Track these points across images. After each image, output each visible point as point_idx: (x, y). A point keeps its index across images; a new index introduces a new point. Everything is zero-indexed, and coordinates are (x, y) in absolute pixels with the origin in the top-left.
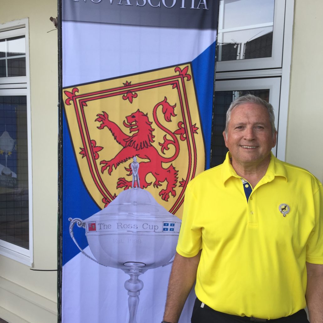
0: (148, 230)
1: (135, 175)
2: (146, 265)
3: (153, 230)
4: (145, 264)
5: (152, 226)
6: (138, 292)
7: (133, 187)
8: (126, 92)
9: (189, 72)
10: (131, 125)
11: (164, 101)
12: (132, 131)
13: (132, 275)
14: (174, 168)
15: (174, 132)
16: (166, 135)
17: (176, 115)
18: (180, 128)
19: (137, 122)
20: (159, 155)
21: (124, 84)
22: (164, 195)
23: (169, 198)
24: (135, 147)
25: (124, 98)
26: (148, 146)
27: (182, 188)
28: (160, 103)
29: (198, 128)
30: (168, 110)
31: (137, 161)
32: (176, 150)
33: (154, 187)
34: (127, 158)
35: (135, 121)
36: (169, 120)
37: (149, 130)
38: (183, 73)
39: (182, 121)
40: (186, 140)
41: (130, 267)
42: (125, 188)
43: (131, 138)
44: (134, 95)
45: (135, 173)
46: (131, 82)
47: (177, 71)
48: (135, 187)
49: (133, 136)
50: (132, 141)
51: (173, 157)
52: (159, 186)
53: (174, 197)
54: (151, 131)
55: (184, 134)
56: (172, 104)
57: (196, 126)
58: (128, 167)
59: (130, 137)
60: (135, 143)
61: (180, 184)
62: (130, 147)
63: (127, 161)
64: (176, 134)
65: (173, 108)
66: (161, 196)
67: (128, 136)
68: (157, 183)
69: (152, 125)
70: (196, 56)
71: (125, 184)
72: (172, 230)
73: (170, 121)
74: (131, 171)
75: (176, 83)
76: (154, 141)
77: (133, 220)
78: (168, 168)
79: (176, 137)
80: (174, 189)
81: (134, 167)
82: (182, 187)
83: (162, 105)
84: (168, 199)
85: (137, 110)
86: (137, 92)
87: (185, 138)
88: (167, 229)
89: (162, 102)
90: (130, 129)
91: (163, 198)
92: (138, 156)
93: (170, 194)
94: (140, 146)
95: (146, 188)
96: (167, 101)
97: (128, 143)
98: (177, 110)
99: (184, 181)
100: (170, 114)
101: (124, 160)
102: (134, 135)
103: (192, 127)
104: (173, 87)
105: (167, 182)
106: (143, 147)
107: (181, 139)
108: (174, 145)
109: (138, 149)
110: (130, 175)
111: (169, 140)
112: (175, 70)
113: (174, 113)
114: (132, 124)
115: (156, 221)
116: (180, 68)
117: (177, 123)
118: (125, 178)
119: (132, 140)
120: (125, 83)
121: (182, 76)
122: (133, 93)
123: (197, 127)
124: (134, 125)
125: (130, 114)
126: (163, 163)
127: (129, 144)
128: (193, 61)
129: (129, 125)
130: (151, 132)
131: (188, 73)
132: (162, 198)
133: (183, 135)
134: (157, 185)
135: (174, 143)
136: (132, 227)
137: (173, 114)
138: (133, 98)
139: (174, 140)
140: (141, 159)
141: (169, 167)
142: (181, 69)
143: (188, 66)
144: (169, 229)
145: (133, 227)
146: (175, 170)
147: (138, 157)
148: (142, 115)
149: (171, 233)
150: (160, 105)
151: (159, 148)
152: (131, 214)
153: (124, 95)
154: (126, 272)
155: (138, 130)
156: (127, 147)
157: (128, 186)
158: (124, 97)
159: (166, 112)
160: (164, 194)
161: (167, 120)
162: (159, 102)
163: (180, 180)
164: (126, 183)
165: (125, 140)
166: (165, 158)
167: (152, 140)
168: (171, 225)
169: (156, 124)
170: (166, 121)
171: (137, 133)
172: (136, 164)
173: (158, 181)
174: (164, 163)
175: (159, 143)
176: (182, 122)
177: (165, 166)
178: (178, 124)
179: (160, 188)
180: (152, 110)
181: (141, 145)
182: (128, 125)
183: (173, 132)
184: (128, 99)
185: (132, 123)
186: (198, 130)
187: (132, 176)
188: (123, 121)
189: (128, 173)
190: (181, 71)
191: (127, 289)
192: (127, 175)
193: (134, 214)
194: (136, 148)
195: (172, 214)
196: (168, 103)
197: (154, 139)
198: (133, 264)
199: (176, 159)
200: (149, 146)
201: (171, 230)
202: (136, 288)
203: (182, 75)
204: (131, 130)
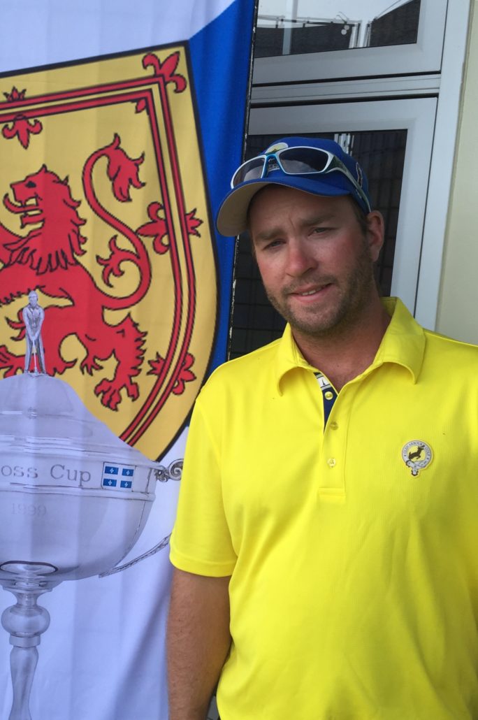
0: (64, 481)
1: (33, 339)
2: (56, 569)
3: (77, 483)
4: (54, 567)
5: (76, 471)
6: (36, 638)
7: (28, 370)
8: (12, 118)
9: (182, 69)
10: (24, 206)
11: (112, 144)
12: (27, 224)
13: (20, 594)
14: (136, 325)
15: (137, 231)
16: (115, 237)
17: (143, 185)
18: (155, 220)
19: (39, 200)
20: (98, 288)
21: (6, 94)
22: (108, 395)
23: (120, 402)
24: (35, 265)
25: (8, 134)
26: (68, 266)
27: (154, 378)
28: (101, 150)
29: (201, 222)
30: (121, 170)
31: (38, 303)
32: (141, 278)
33: (83, 373)
34: (12, 295)
35: (36, 197)
36: (124, 197)
37: (71, 221)
38: (165, 70)
39: (161, 202)
40: (168, 254)
41: (17, 574)
42: (6, 372)
43: (24, 241)
44: (34, 126)
45: (34, 334)
46: (24, 91)
47: (147, 65)
48: (32, 371)
49: (28, 235)
50: (28, 248)
51: (132, 295)
52: (94, 371)
53: (133, 400)
54: (78, 226)
55: (163, 236)
56: (134, 154)
57: (197, 216)
58: (15, 319)
59: (21, 238)
60: (34, 255)
61: (151, 368)
62: (20, 265)
63: (13, 303)
64: (142, 235)
65: (137, 166)
66: (101, 395)
67: (17, 236)
68: (90, 363)
69: (79, 209)
70: (200, 26)
71: (6, 362)
72: (126, 485)
73: (128, 199)
74: (23, 328)
75: (146, 98)
76: (84, 252)
77: (27, 455)
78: (120, 324)
79: (142, 243)
80: (134, 379)
81: (31, 317)
82: (156, 374)
83: (108, 157)
84: (119, 406)
85: (41, 166)
86: (41, 119)
87: (166, 246)
88: (114, 483)
89: (107, 147)
90: (21, 218)
91: (105, 402)
92: (42, 289)
93: (124, 392)
94: (46, 263)
95: (61, 374)
96: (122, 146)
97: (16, 254)
98: (147, 172)
99: (162, 359)
100: (128, 182)
101: (6, 298)
102: (32, 235)
103: (185, 219)
104: (136, 108)
105: (117, 360)
106: (54, 267)
107: (155, 249)
108: (137, 265)
109: (41, 270)
110: (20, 340)
111: (123, 250)
112: (143, 61)
113: (138, 179)
114: (28, 203)
115: (84, 461)
116: (156, 57)
117: (147, 206)
118: (7, 345)
119: (25, 246)
120: (9, 92)
121: (160, 79)
122: (32, 121)
123: (198, 220)
124: (33, 208)
125: (23, 178)
126: (106, 310)
127: (18, 257)
128: (192, 39)
129: (19, 207)
130: (76, 229)
131: (177, 72)
132: (102, 401)
133: (161, 238)
134: (89, 366)
135: (135, 259)
136: (23, 474)
137: (134, 181)
138: (31, 135)
139: (136, 250)
140: (50, 298)
141: (122, 322)
142: (159, 61)
143: (178, 53)
144: (118, 484)
145: (25, 475)
146: (137, 329)
147: (42, 292)
148: (54, 181)
149: (124, 493)
150: (103, 155)
151: (96, 271)
152: (20, 439)
153: (6, 126)
154: (5, 588)
155: (43, 220)
156: (12, 265)
157: (14, 370)
158: (6, 130)
159: (116, 175)
160: (107, 392)
161: (120, 197)
162: (100, 147)
163: (150, 356)
164: (8, 359)
165: (8, 247)
166: (111, 297)
167: (80, 248)
168: (124, 472)
169: (91, 207)
170: (117, 199)
171: (41, 228)
172: (37, 311)
173: (91, 356)
174: (110, 311)
175: (98, 257)
176: (159, 204)
177: (113, 317)
178: (148, 209)
179: (98, 376)
180: (82, 169)
181: (50, 262)
182: (16, 206)
183: (134, 229)
184: (16, 137)
185: (27, 200)
186: (202, 225)
187: (25, 341)
188: (4, 195)
189: (16, 333)
190: (158, 65)
191: (8, 629)
192: (13, 338)
193: (29, 440)
194: (38, 268)
195: (128, 443)
196: (122, 150)
197: (83, 247)
198: (25, 568)
199: (140, 300)
200: (72, 264)
201: (123, 484)
202: (30, 627)
203: (162, 76)
204: (26, 220)
